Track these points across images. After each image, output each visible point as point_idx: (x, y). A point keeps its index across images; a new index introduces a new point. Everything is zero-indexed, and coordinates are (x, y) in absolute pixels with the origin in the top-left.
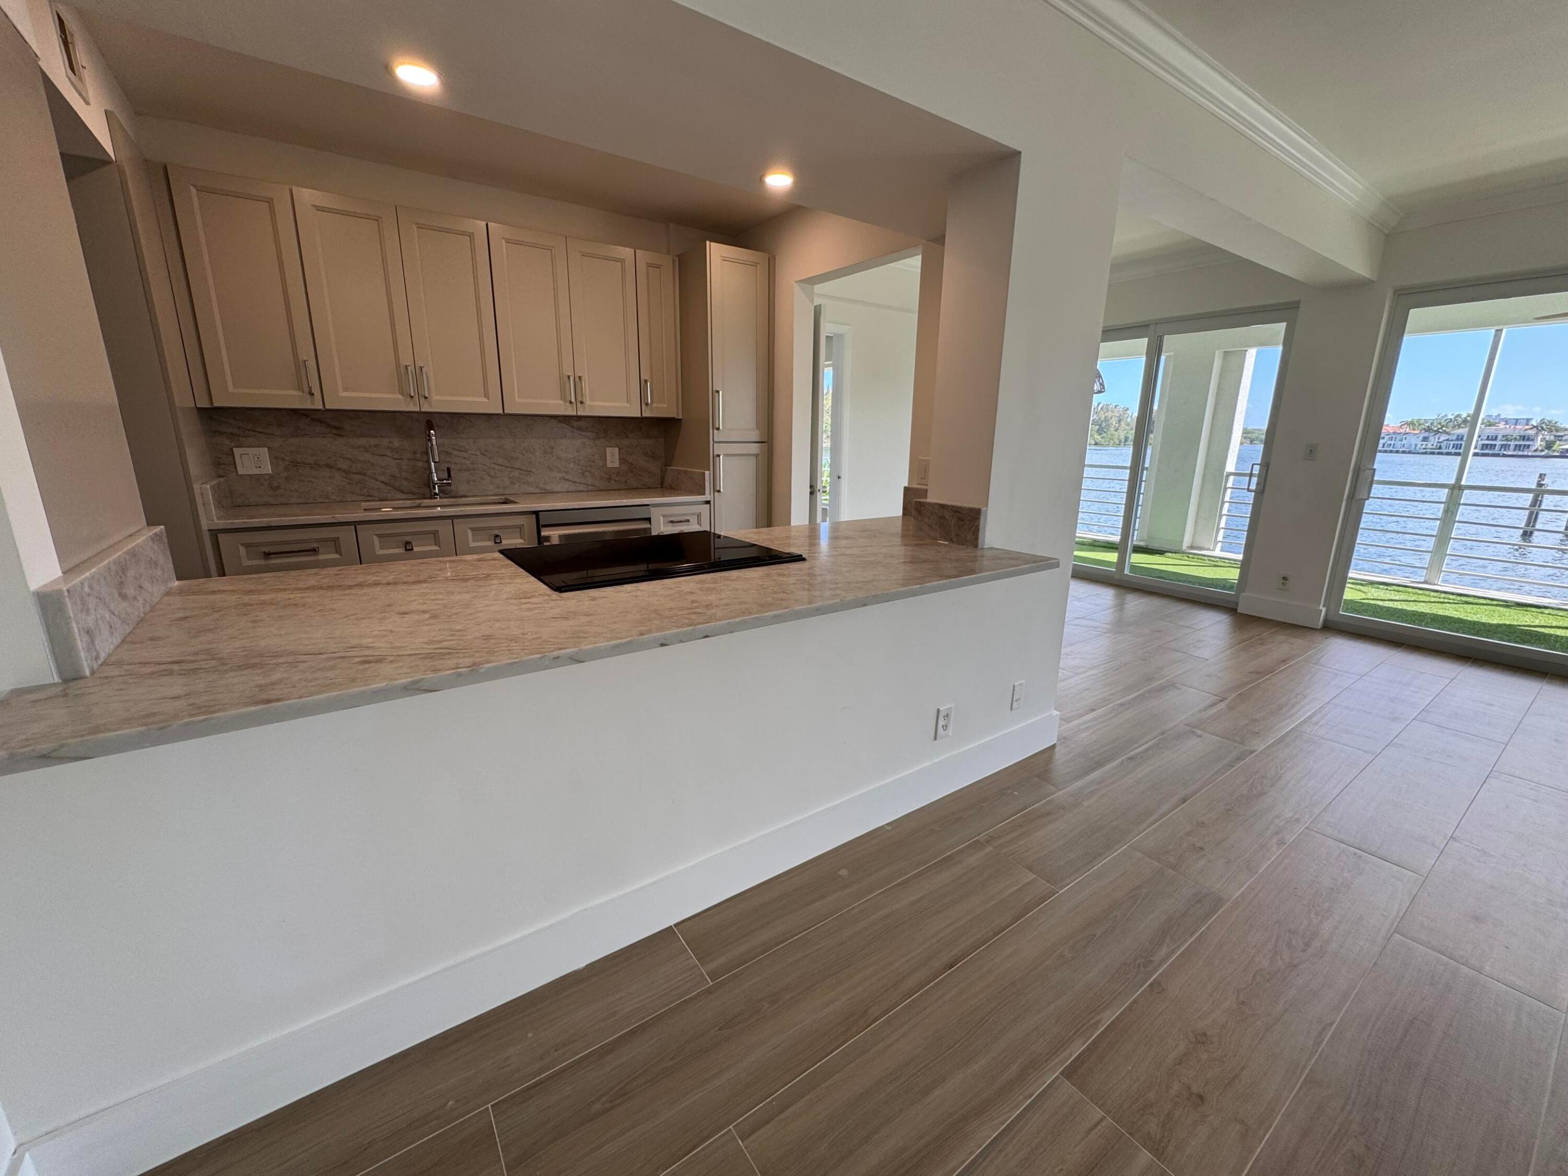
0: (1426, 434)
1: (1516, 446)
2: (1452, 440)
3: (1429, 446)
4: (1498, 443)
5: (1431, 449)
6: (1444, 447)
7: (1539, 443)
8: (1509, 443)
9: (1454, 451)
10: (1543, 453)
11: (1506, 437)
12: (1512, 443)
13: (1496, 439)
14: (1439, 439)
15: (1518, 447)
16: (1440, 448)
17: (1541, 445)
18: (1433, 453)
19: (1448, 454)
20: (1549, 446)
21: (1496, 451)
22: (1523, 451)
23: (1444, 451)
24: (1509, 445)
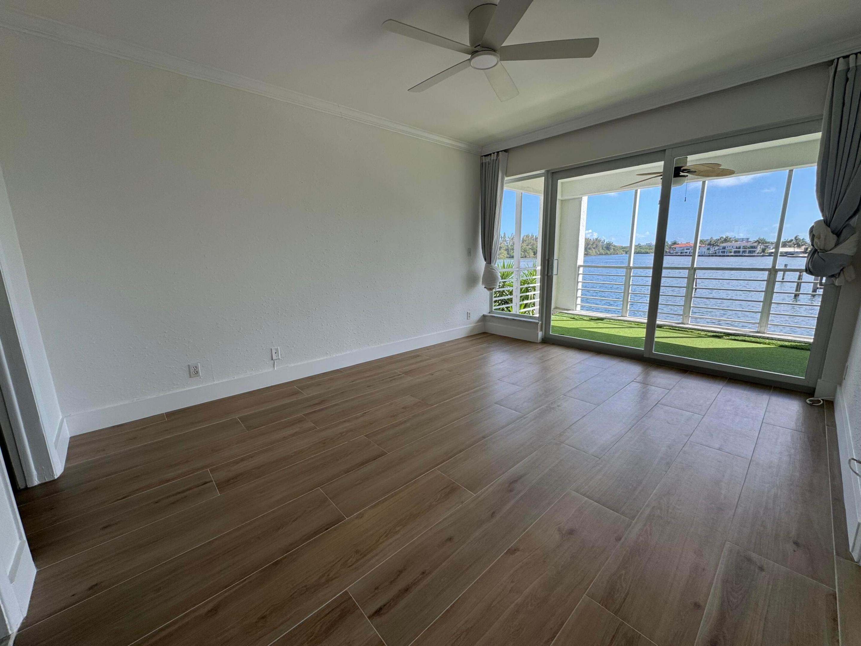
0: (709, 247)
1: (749, 251)
2: (721, 249)
3: (711, 252)
4: (741, 250)
5: (712, 254)
6: (717, 253)
7: (759, 249)
8: (746, 250)
9: (722, 254)
10: (761, 254)
11: (745, 247)
12: (747, 250)
13: (740, 248)
14: (714, 248)
15: (750, 252)
16: (716, 253)
17: (760, 250)
18: (712, 256)
19: (720, 256)
20: (763, 251)
21: (741, 254)
22: (752, 253)
23: (717, 254)
24: (746, 251)
